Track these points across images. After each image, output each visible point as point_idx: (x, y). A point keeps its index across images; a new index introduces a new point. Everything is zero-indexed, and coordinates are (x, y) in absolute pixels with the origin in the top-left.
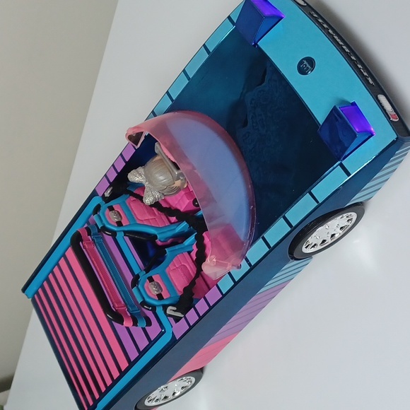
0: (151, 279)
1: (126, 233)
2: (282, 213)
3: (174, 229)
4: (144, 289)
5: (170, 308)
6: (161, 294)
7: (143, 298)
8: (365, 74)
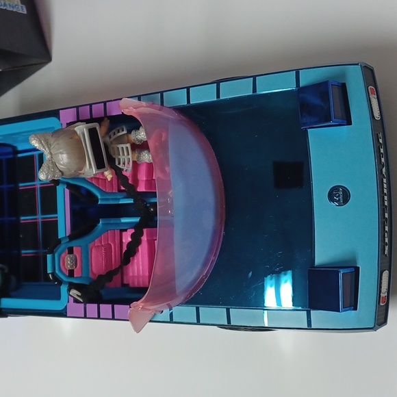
0: (71, 251)
3: (119, 199)
6: (73, 270)
7: (54, 270)
8: (387, 240)
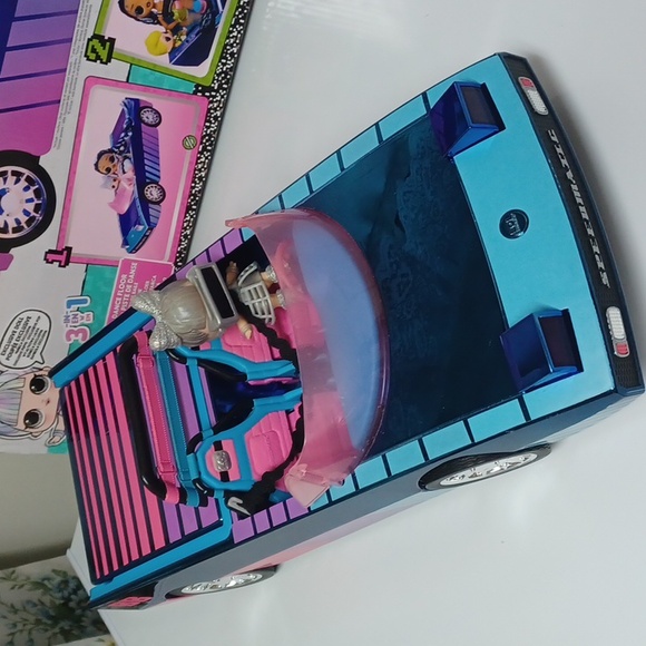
0: (218, 446)
1: (201, 362)
2: (420, 434)
4: (204, 460)
5: (234, 499)
6: (227, 472)
7: (200, 473)
8: (601, 265)
